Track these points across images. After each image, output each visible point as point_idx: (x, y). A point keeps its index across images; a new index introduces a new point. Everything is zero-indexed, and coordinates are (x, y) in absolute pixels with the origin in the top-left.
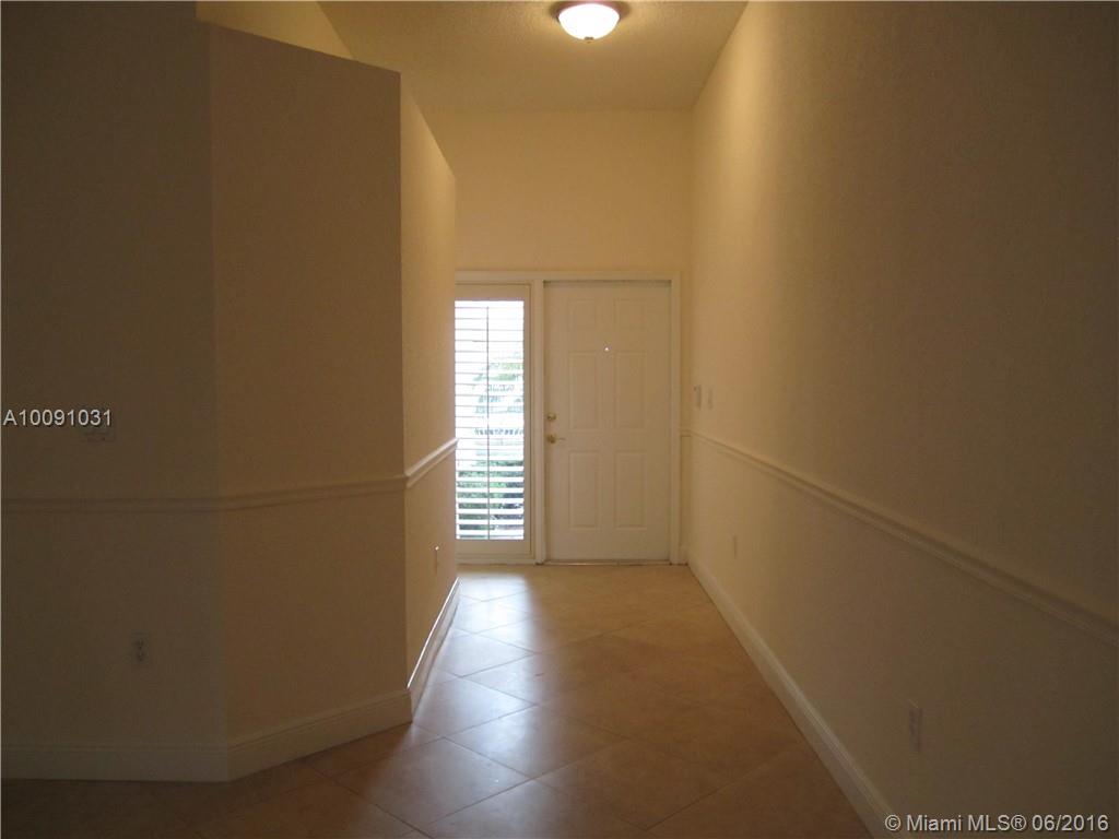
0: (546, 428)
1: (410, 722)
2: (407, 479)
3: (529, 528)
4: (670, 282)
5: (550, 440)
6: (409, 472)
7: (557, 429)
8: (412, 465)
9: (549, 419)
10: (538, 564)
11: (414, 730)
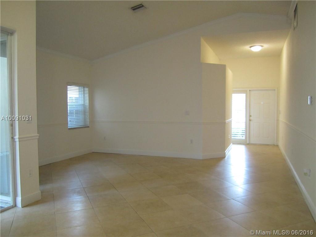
0: (249, 118)
1: (225, 157)
2: (225, 122)
3: (246, 137)
4: (275, 90)
5: (250, 120)
6: (226, 121)
7: (251, 118)
8: (227, 120)
9: (250, 116)
10: (247, 144)
11: (226, 158)
